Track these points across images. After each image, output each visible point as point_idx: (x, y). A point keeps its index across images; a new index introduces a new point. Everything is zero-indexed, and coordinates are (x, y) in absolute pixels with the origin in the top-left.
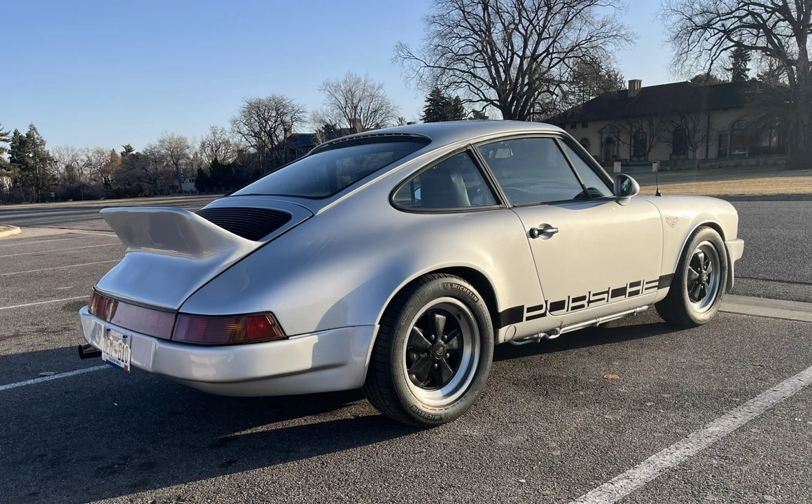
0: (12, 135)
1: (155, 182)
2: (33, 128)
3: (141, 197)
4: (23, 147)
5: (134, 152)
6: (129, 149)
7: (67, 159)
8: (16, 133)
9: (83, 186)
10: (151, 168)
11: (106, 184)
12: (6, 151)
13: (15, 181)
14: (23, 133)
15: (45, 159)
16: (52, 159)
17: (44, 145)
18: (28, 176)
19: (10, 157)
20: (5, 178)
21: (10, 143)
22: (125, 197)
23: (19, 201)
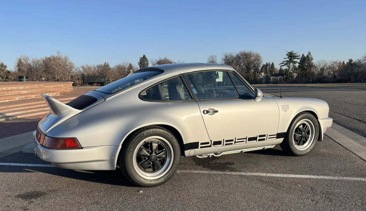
0: (301, 56)
1: (356, 76)
2: (309, 53)
3: (349, 83)
4: (304, 61)
5: (353, 62)
6: (351, 61)
7: (322, 66)
8: (303, 55)
9: (325, 77)
10: (356, 70)
11: (335, 76)
12: (297, 63)
13: (298, 75)
14: (305, 55)
15: (311, 66)
16: (314, 66)
17: (312, 60)
18: (303, 73)
19: (299, 65)
20: (295, 73)
21: (300, 59)
22: (342, 83)
23: (297, 83)
